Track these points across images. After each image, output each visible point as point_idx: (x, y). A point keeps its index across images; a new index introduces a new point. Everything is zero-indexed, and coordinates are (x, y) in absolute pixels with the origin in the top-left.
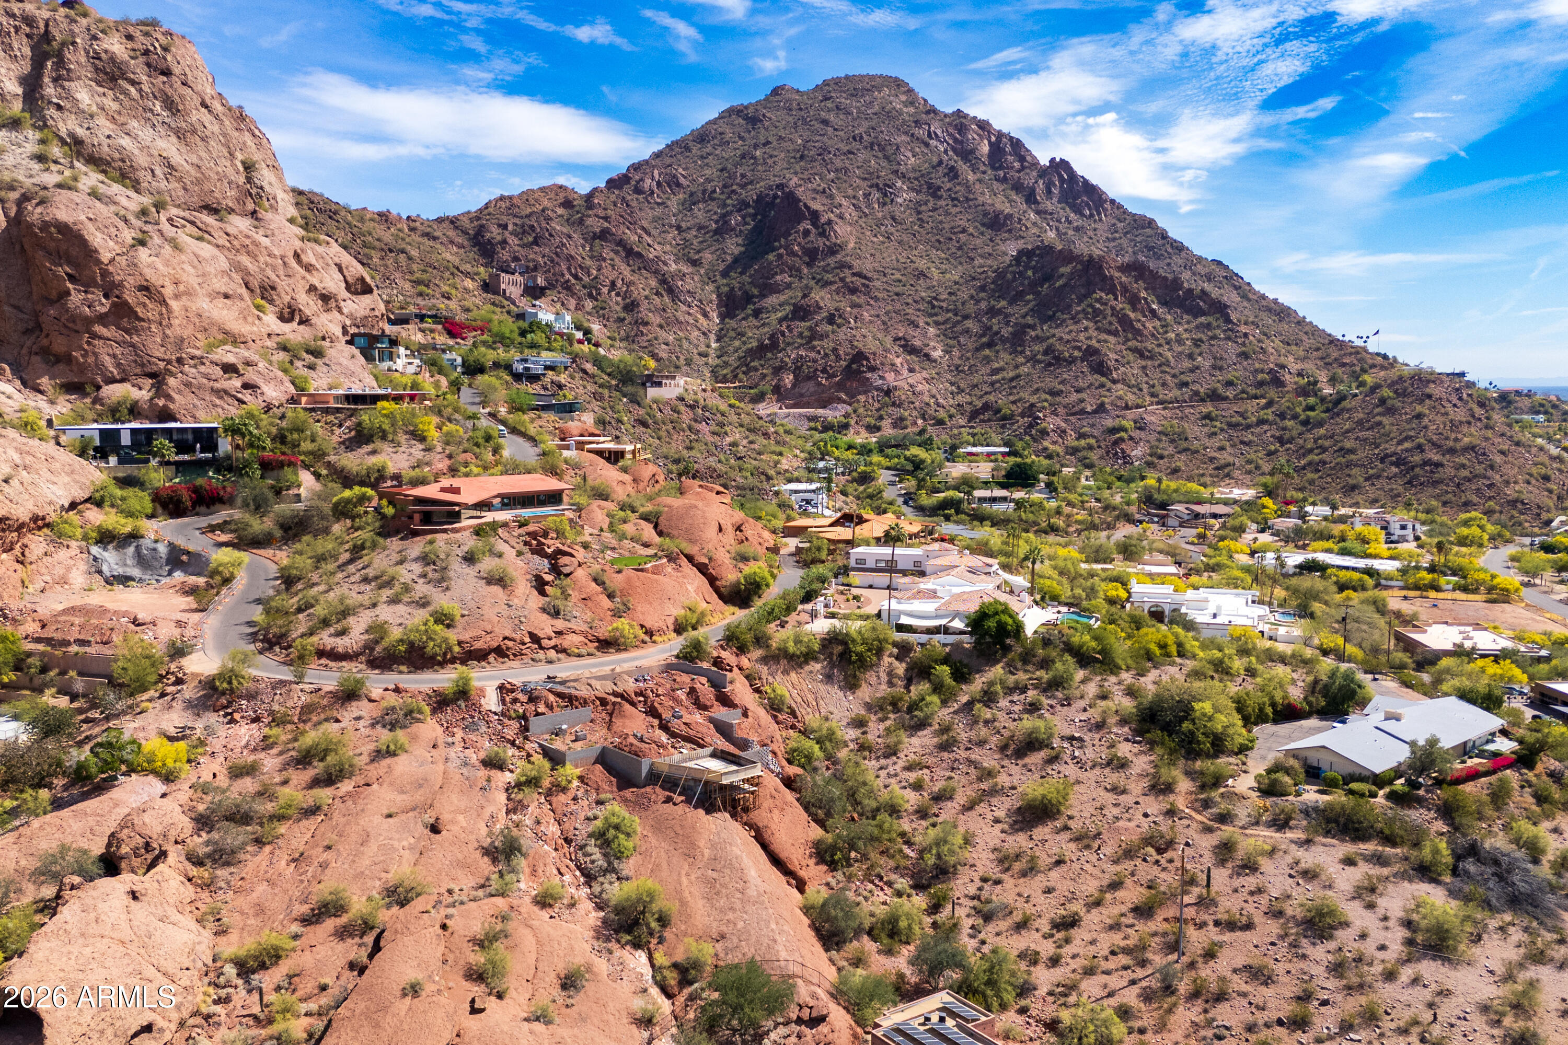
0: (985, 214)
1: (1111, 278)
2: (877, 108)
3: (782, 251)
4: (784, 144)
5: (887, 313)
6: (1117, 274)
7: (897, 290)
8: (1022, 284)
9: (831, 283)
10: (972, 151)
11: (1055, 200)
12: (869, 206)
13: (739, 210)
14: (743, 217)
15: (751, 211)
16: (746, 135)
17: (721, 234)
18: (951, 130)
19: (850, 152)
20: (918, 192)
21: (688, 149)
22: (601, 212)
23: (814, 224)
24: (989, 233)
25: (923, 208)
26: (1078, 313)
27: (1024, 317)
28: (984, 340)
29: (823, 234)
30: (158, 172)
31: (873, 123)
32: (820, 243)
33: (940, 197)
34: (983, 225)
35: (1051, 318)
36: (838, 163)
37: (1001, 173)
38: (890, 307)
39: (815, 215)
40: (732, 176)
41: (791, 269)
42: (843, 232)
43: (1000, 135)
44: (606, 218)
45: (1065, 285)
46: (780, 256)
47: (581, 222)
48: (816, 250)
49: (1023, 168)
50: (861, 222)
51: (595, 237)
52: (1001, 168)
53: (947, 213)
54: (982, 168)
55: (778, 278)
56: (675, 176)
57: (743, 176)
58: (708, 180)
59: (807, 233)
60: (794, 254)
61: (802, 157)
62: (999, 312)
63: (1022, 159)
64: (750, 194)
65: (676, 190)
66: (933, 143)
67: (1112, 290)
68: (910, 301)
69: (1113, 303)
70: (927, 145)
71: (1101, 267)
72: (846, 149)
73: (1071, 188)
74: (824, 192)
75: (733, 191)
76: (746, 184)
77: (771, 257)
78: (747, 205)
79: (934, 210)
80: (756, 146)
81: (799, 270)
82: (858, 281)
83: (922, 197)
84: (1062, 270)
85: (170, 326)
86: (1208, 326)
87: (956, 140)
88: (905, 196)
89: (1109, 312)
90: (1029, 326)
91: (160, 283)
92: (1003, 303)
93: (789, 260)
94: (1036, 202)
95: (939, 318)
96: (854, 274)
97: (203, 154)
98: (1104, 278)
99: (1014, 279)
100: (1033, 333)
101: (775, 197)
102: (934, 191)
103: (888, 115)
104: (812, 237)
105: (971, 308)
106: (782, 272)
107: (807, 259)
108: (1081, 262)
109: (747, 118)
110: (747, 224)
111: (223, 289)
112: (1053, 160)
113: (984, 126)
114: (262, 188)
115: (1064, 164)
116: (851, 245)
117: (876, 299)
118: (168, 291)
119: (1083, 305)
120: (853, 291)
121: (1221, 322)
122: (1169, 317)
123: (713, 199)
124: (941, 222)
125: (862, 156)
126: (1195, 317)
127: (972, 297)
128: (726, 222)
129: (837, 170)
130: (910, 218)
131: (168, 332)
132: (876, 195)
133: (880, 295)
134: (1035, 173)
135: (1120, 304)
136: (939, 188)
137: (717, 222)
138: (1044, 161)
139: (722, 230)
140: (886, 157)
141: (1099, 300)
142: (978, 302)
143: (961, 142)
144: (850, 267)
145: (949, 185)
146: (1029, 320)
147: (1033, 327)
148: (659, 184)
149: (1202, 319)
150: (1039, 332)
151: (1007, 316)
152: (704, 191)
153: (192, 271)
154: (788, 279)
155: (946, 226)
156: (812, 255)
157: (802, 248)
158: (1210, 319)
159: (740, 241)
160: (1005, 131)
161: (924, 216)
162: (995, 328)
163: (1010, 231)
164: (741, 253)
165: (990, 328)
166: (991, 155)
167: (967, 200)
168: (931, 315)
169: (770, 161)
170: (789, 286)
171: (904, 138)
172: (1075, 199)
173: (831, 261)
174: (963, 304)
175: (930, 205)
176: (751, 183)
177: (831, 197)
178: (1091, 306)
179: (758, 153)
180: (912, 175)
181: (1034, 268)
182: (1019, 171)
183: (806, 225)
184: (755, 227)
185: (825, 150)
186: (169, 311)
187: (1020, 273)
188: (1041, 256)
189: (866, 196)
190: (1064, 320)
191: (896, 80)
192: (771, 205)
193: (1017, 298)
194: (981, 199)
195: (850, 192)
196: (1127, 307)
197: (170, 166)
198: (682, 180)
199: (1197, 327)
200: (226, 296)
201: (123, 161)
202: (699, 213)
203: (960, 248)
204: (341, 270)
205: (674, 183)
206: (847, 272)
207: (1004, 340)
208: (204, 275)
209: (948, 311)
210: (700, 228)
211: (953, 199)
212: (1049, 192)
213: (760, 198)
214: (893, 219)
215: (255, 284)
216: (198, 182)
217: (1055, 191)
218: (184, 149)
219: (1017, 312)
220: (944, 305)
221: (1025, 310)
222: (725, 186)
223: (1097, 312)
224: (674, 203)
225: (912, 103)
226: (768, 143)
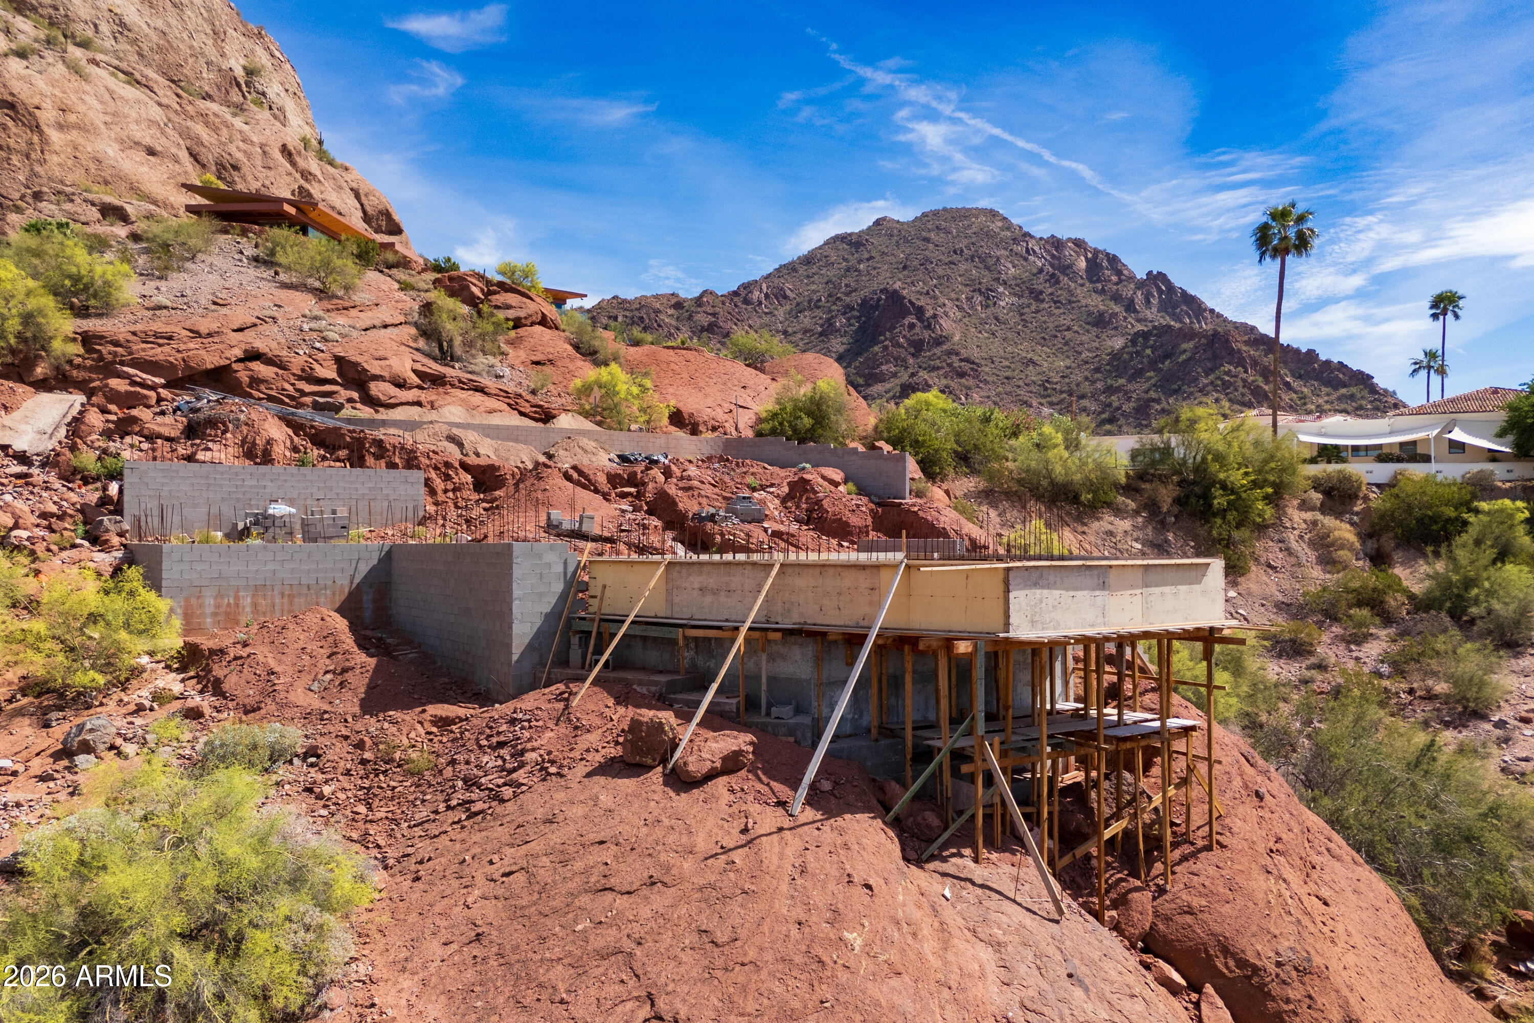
0: (1090, 314)
1: (1239, 351)
2: (974, 229)
3: (886, 343)
4: (886, 258)
5: (998, 395)
6: (1244, 348)
7: (1007, 374)
8: (1142, 363)
9: (938, 368)
10: (1070, 266)
11: (1154, 310)
12: (972, 308)
13: (844, 314)
14: (848, 320)
15: (856, 313)
16: (850, 257)
17: (826, 336)
18: (1048, 247)
19: (951, 263)
20: (1020, 297)
21: (794, 270)
22: (709, 309)
23: (918, 319)
24: (1094, 331)
25: (1026, 310)
26: (1206, 385)
27: (1147, 392)
28: (1104, 416)
29: (928, 327)
30: (104, 28)
31: (974, 240)
32: (926, 334)
33: (1043, 301)
34: (1088, 323)
35: (1176, 392)
36: (940, 271)
37: (1099, 286)
38: (1000, 389)
39: (920, 311)
40: (837, 287)
41: (896, 359)
42: (946, 325)
43: (1096, 252)
44: (714, 315)
45: (1189, 359)
46: (886, 348)
47: (690, 318)
48: (922, 341)
49: (1120, 281)
50: (966, 320)
51: (703, 329)
52: (1099, 281)
53: (1051, 314)
54: (1080, 281)
55: (884, 367)
56: (782, 289)
57: (846, 286)
58: (814, 292)
59: (912, 326)
60: (900, 346)
61: (905, 268)
62: (1119, 389)
63: (1119, 273)
64: (855, 299)
65: (783, 301)
66: (1031, 258)
67: (1241, 363)
68: (1021, 383)
69: (1244, 376)
70: (1026, 259)
71: (1227, 341)
72: (947, 260)
73: (1170, 299)
74: (928, 293)
75: (838, 299)
76: (851, 292)
77: (876, 349)
78: (853, 309)
79: (1037, 312)
80: (860, 261)
81: (904, 360)
82: (966, 367)
83: (1025, 301)
84: (1184, 346)
85: (43, 162)
86: (1352, 397)
87: (1053, 256)
88: (1006, 300)
89: (1240, 383)
90: (1153, 400)
91: (36, 101)
92: (1122, 381)
93: (895, 351)
94: (1135, 311)
95: (1054, 399)
96: (961, 360)
97: (174, 22)
98: (1231, 352)
99: (1132, 359)
100: (1158, 407)
101: (879, 299)
102: (1037, 296)
103: (989, 235)
104: (917, 330)
105: (1086, 388)
106: (888, 362)
107: (912, 350)
108: (1205, 336)
109: (850, 244)
110: (853, 325)
111: (148, 141)
112: (1150, 273)
113: (1079, 244)
114: (264, 94)
115: (1162, 276)
116: (957, 338)
117: (986, 382)
118: (47, 116)
119: (1211, 377)
120: (962, 375)
121: (1365, 393)
122: (1305, 390)
123: (818, 307)
124: (1045, 322)
125: (963, 267)
126: (1336, 389)
127: (1086, 379)
128: (831, 324)
129: (939, 277)
130: (1013, 319)
131: (38, 169)
132: (978, 298)
133: (990, 379)
134: (1132, 286)
135: (1252, 376)
136: (1041, 292)
137: (822, 326)
138: (1141, 275)
139: (828, 330)
140: (988, 268)
141: (1228, 373)
142: (1093, 382)
143: (1059, 258)
144: (957, 354)
145: (1050, 290)
146: (1153, 394)
147: (1158, 401)
148: (767, 296)
149: (1343, 391)
150: (1164, 405)
151: (1126, 393)
152: (810, 301)
153: (99, 107)
154: (893, 369)
155: (1051, 325)
156: (918, 347)
157: (908, 340)
158: (1353, 390)
159: (845, 340)
160: (1101, 248)
161: (1028, 317)
162: (1116, 404)
163: (1116, 328)
164: (848, 350)
165: (1110, 405)
166: (1088, 270)
167: (1070, 302)
168: (1044, 397)
169: (874, 273)
170: (895, 375)
171: (1003, 252)
172: (1174, 308)
173: (937, 351)
174: (1078, 385)
175: (1033, 308)
176: (855, 290)
177: (935, 298)
178: (1219, 378)
179: (862, 266)
180: (1013, 282)
181: (1152, 347)
182: (1117, 284)
183: (911, 319)
184: (860, 327)
185: (928, 260)
186: (45, 141)
187: (1137, 353)
188: (1159, 336)
189: (969, 299)
190: (1192, 393)
191: (991, 211)
192: (877, 307)
193: (1138, 374)
194: (1084, 302)
195: (953, 295)
196: (1260, 379)
197: (122, 24)
198: (788, 293)
199: (1339, 399)
200: (151, 152)
201: (56, 8)
202: (806, 320)
203: (1066, 344)
204: (357, 196)
205: (781, 295)
206: (954, 358)
207: (1125, 415)
208: (115, 114)
209: (1062, 392)
210: (806, 331)
211: (1055, 302)
212: (1148, 302)
213: (865, 302)
214: (997, 319)
215: (209, 158)
216: (160, 49)
217: (1154, 301)
218: (146, 10)
219: (1138, 388)
220: (1058, 387)
221: (1146, 386)
222: (830, 296)
223: (1226, 385)
224: (781, 313)
225: (1008, 229)
226: (871, 258)
